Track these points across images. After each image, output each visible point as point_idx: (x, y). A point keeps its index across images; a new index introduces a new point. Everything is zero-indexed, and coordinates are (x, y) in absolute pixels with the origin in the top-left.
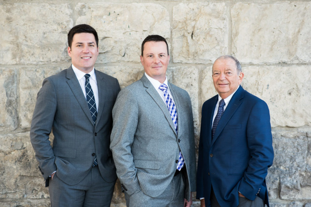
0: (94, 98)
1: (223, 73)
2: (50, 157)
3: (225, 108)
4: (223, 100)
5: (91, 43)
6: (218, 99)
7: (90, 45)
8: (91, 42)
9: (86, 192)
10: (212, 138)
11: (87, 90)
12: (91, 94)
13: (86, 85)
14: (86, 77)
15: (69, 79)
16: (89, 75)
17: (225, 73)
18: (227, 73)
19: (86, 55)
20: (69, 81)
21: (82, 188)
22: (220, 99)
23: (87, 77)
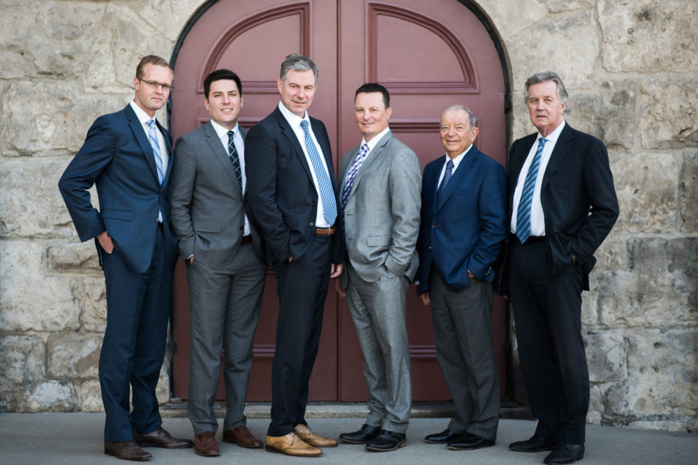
0: (238, 160)
1: (452, 127)
2: (191, 235)
3: (454, 170)
4: (451, 161)
5: (231, 92)
6: (445, 160)
7: (231, 93)
8: (232, 90)
9: (232, 277)
10: (437, 205)
11: (231, 150)
12: (236, 155)
13: (229, 143)
14: (229, 135)
15: (209, 137)
16: (233, 133)
17: (455, 127)
18: (457, 128)
19: (225, 107)
20: (209, 139)
21: (229, 273)
22: (448, 159)
23: (231, 134)
